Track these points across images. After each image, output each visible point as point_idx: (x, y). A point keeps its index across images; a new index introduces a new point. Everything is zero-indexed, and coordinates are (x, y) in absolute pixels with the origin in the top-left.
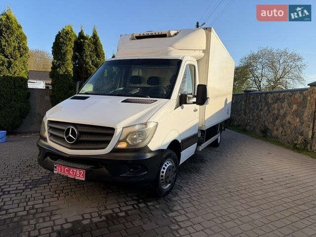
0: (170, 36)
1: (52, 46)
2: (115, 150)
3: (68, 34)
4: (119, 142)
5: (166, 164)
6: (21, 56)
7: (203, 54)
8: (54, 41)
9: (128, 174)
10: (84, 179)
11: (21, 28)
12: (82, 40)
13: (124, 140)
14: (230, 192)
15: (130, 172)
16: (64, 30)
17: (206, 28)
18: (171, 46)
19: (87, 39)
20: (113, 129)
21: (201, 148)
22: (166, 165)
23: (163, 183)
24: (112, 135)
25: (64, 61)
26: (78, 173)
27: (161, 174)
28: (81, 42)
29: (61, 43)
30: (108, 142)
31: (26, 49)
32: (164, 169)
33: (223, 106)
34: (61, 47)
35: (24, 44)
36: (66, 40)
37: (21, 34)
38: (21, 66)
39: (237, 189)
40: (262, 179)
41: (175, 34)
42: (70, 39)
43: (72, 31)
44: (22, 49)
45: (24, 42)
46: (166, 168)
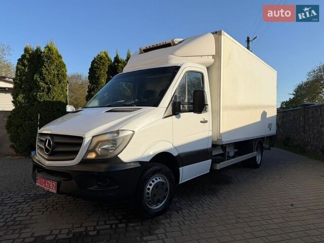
0: (175, 45)
1: (89, 71)
2: (85, 161)
3: (102, 59)
4: (88, 152)
5: (154, 179)
6: (60, 82)
7: (213, 60)
8: (90, 67)
9: (96, 188)
10: (55, 192)
11: (61, 58)
12: (116, 64)
13: (93, 150)
14: (239, 218)
15: (98, 185)
16: (98, 55)
17: (216, 32)
18: (173, 54)
19: (121, 63)
20: (81, 138)
21: (219, 166)
22: (153, 182)
23: (150, 201)
24: (80, 145)
25: (98, 84)
26: (51, 185)
27: (147, 191)
28: (115, 66)
29: (96, 68)
30: (76, 153)
31: (64, 76)
32: (151, 185)
33: (260, 120)
34: (96, 71)
35: (63, 71)
36: (99, 65)
37: (60, 62)
38: (60, 91)
39: (251, 215)
40: (292, 205)
41: (181, 42)
42: (104, 64)
43: (107, 56)
44: (60, 76)
45: (63, 69)
46: (153, 184)
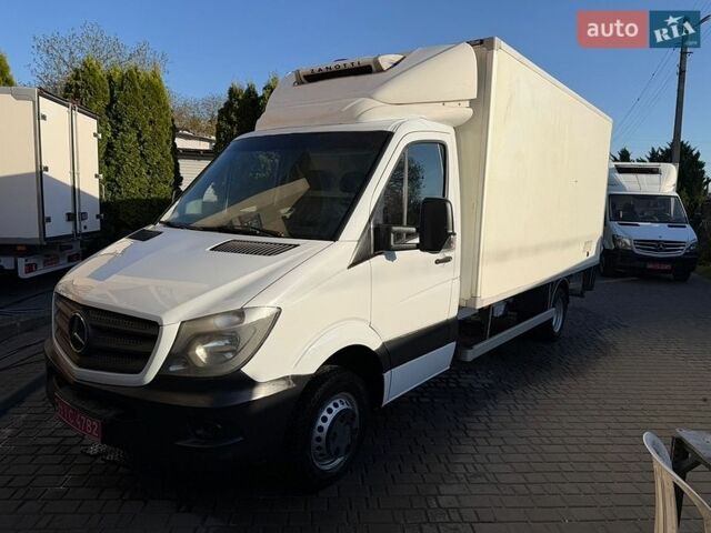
0: (381, 70)
5: (331, 406)
9: (193, 443)
15: (197, 436)
17: (481, 42)
18: (372, 97)
20: (155, 326)
21: (471, 355)
22: (330, 411)
23: (321, 455)
26: (89, 426)
27: (317, 434)
30: (145, 357)
41: (396, 64)
